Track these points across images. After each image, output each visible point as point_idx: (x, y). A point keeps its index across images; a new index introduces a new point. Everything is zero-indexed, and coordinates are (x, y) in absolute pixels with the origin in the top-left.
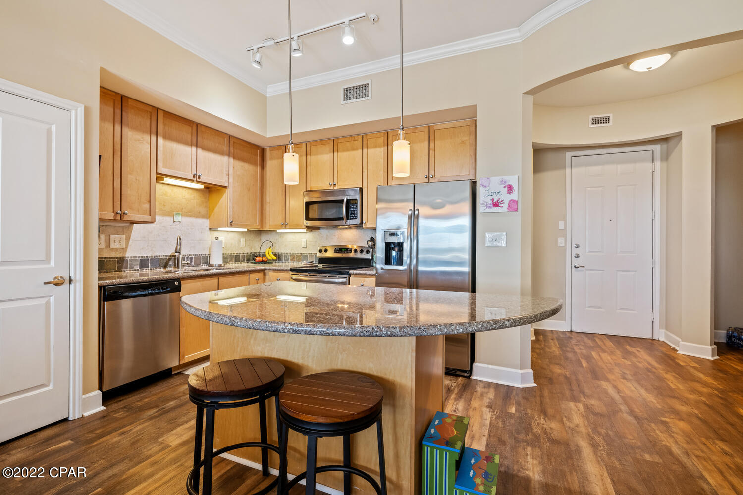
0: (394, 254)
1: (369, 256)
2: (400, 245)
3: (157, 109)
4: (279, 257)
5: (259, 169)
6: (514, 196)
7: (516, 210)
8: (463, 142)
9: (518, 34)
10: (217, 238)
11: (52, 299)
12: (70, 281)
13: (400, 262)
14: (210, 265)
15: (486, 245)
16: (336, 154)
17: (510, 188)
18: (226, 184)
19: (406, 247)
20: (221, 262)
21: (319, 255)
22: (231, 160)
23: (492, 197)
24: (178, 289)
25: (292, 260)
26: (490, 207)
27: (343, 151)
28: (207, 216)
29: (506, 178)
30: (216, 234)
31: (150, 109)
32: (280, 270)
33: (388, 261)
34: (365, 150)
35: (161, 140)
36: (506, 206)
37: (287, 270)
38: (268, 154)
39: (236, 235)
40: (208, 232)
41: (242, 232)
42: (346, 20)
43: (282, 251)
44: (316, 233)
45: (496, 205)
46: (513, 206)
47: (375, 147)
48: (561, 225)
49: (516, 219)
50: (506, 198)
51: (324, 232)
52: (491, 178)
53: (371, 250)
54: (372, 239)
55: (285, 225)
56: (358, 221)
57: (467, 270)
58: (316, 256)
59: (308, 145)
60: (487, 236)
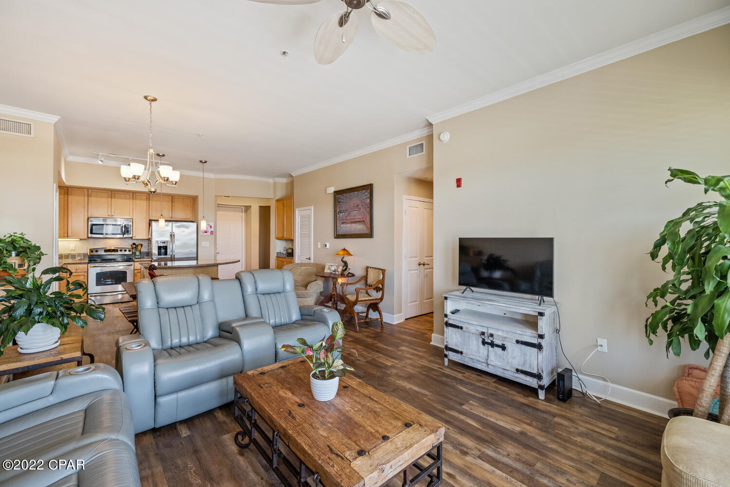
0: (163, 251)
1: (132, 253)
2: (166, 248)
6: (212, 230)
7: (213, 234)
8: (187, 205)
13: (166, 254)
15: (203, 246)
16: (113, 199)
17: (211, 227)
19: (169, 247)
21: (89, 253)
23: (204, 230)
26: (203, 233)
27: (118, 198)
29: (210, 223)
32: (76, 263)
33: (159, 254)
34: (134, 200)
36: (209, 233)
45: (206, 232)
46: (212, 233)
47: (141, 199)
49: (213, 237)
50: (210, 230)
53: (131, 250)
54: (134, 244)
55: (68, 237)
56: (131, 236)
57: (195, 256)
58: (85, 255)
59: (90, 191)
60: (203, 243)
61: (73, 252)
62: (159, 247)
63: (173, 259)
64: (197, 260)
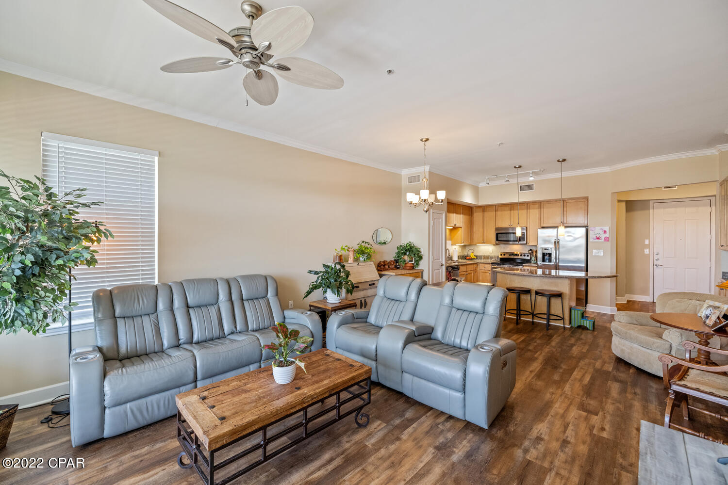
0: (547, 257)
1: (529, 258)
2: (550, 255)
4: (477, 257)
5: (470, 217)
6: (607, 235)
7: (608, 241)
8: (581, 208)
9: (609, 169)
10: (455, 249)
11: (441, 270)
12: (443, 265)
13: (550, 261)
15: (594, 254)
16: (512, 211)
17: (605, 232)
18: (460, 227)
19: (553, 256)
20: (458, 260)
21: (500, 257)
22: (463, 215)
23: (596, 235)
24: (458, 269)
25: (483, 258)
26: (595, 239)
27: (516, 210)
28: (451, 239)
29: (602, 228)
30: (454, 247)
32: (486, 263)
33: (544, 260)
34: (528, 210)
35: (448, 214)
36: (603, 239)
38: (476, 210)
40: (451, 246)
41: (461, 246)
42: (531, 172)
43: (478, 254)
44: (498, 246)
45: (598, 239)
46: (607, 239)
47: (534, 209)
48: (647, 242)
49: (609, 244)
50: (603, 236)
51: (502, 246)
52: (595, 228)
53: (530, 255)
54: (531, 250)
55: (484, 243)
56: (525, 242)
57: (583, 265)
58: (498, 257)
59: (498, 208)
60: (594, 251)
61: (491, 255)
62: (543, 254)
63: (557, 267)
64: (587, 271)
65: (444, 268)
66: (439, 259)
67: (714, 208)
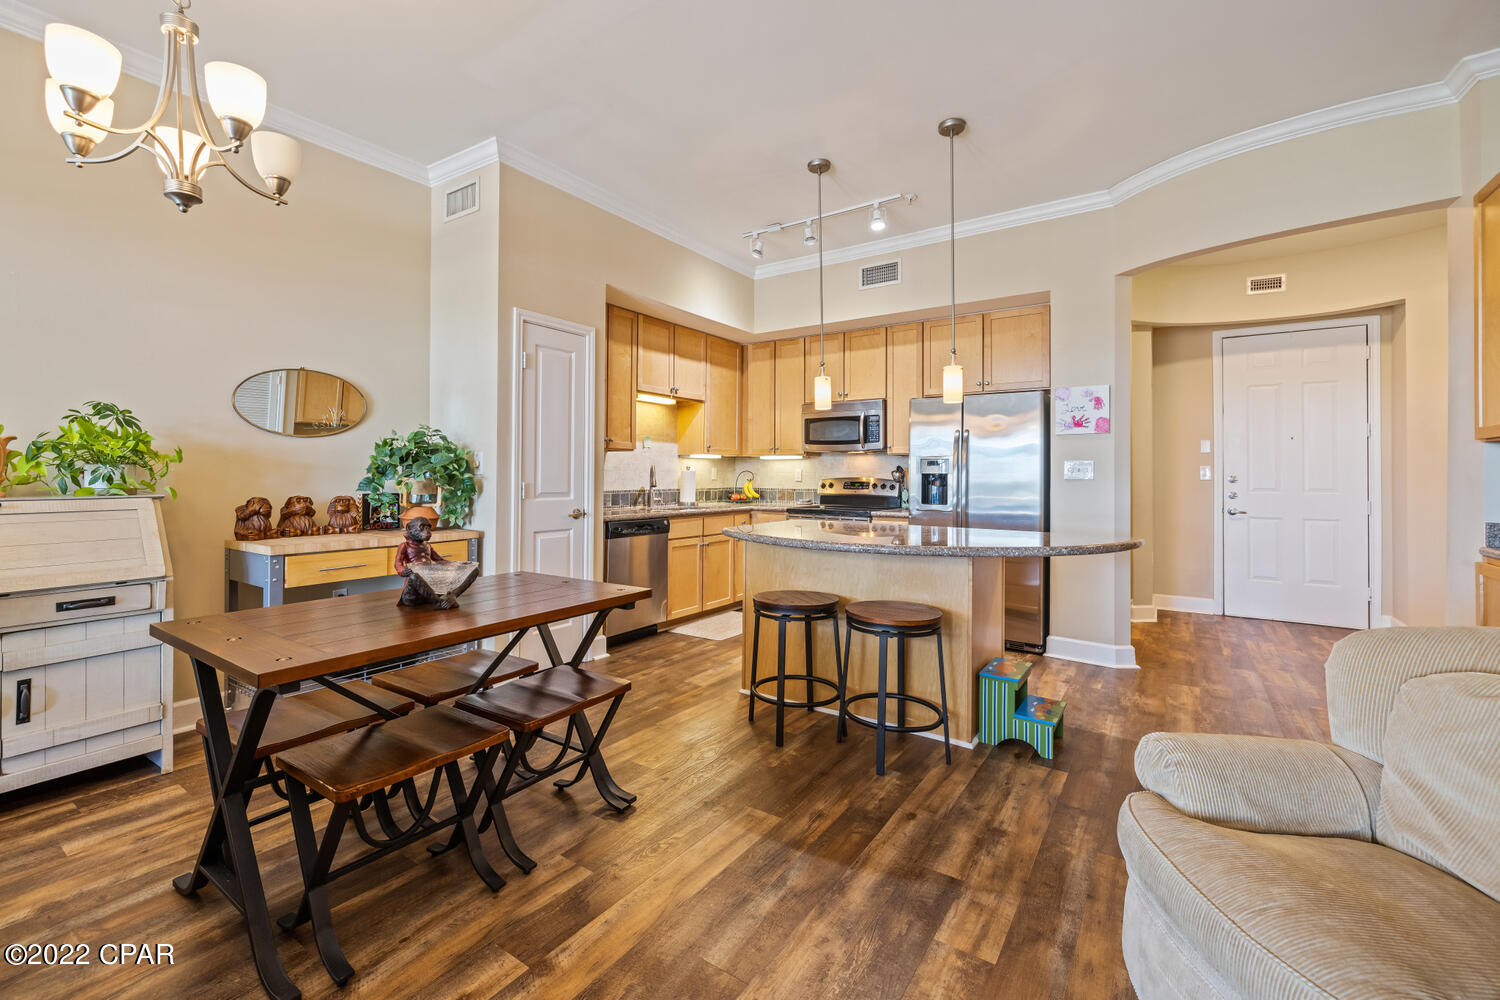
0: (934, 490)
1: (895, 493)
2: (943, 478)
3: (638, 314)
4: (762, 494)
5: (738, 373)
6: (1104, 413)
7: (1108, 431)
9: (1109, 198)
10: (688, 468)
11: (572, 532)
12: (585, 514)
13: (943, 500)
14: (680, 503)
15: (1066, 476)
16: (847, 353)
17: (1098, 402)
18: (703, 399)
19: (951, 481)
20: (694, 500)
21: (821, 491)
22: (709, 365)
23: (1073, 414)
24: (666, 530)
25: (779, 498)
26: (1069, 427)
27: (859, 349)
28: (675, 440)
29: (1091, 388)
30: (686, 462)
31: (631, 315)
32: (769, 511)
33: (926, 499)
34: (890, 348)
35: (641, 351)
36: (1092, 426)
37: (782, 511)
38: (750, 351)
39: (706, 463)
40: (677, 460)
41: (714, 460)
42: (876, 203)
43: (766, 485)
44: (815, 461)
45: (1078, 424)
46: (1103, 426)
47: (905, 343)
48: (1206, 447)
49: (1108, 441)
50: (1093, 415)
51: (827, 459)
52: (1073, 389)
53: (897, 486)
54: (899, 470)
55: (777, 451)
56: (880, 445)
57: (1037, 512)
58: (815, 492)
59: (808, 341)
60: (1067, 465)
61: (798, 485)
62: (925, 477)
63: (962, 520)
64: (1047, 528)
65: (588, 523)
66: (567, 494)
67: (1376, 347)
